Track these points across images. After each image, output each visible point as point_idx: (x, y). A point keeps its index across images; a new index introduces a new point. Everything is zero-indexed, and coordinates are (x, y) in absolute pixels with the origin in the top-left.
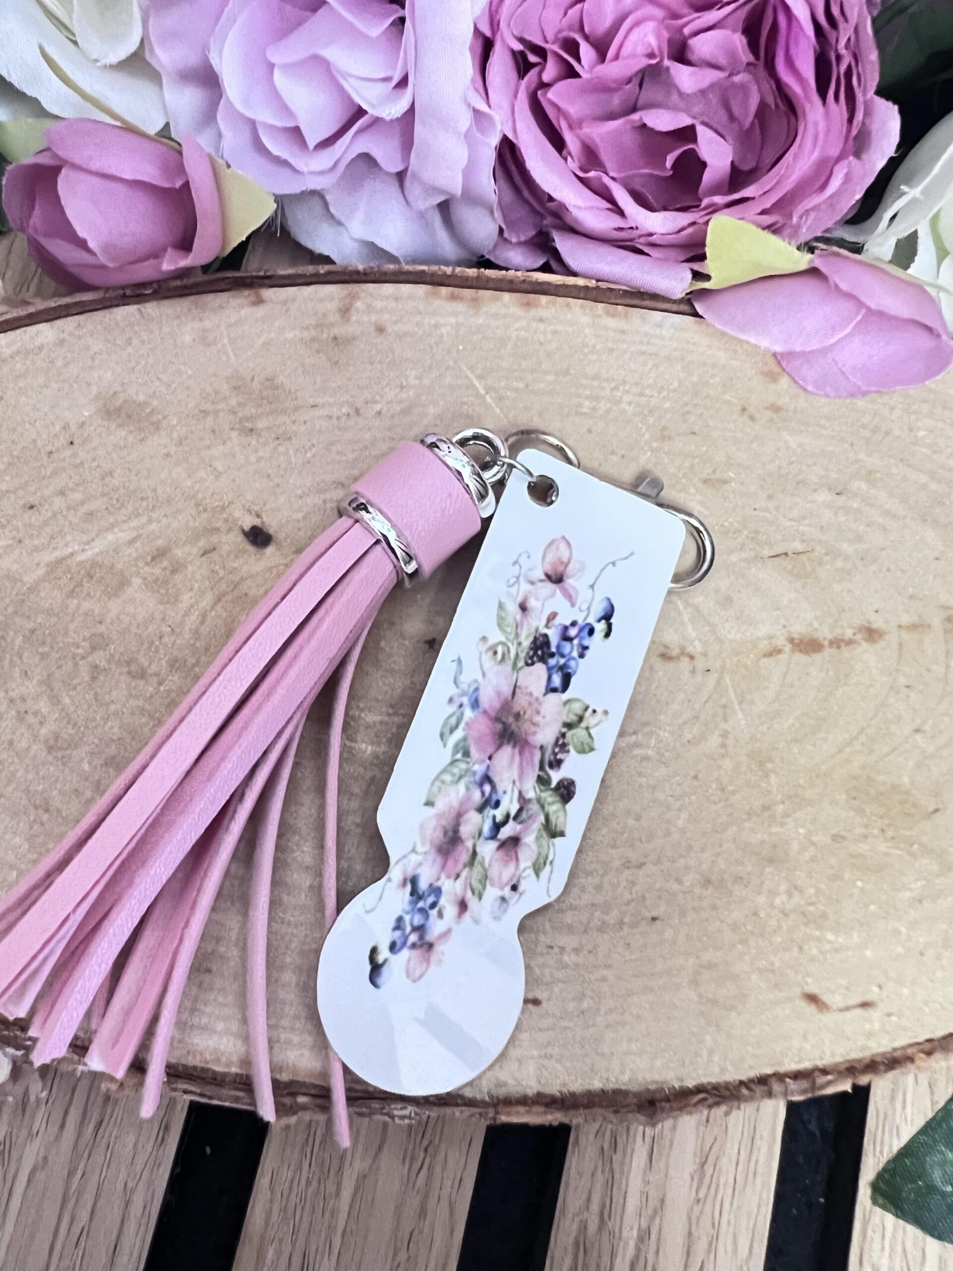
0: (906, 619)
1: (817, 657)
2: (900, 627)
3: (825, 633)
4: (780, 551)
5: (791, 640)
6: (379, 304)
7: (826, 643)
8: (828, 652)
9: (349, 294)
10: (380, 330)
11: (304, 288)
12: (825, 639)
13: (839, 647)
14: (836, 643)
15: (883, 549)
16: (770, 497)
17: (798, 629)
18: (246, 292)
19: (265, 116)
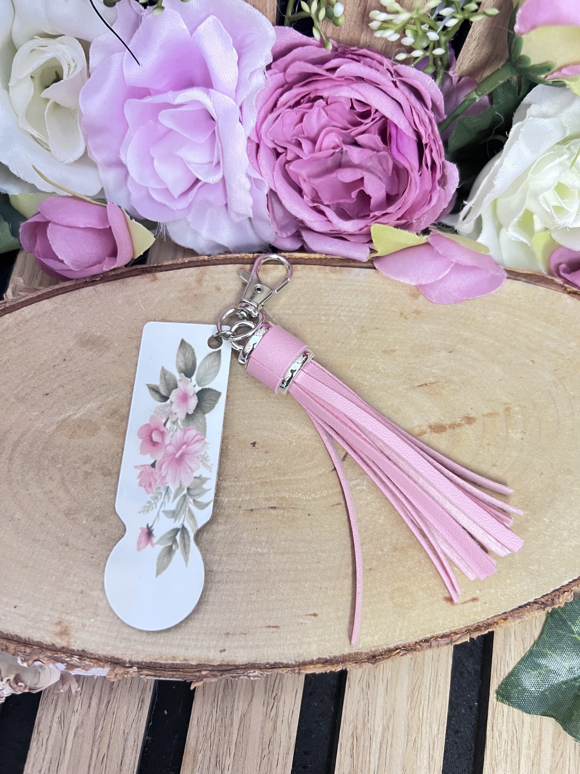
0: (486, 411)
1: (444, 434)
2: (484, 415)
3: (447, 422)
4: (423, 383)
5: (430, 427)
6: (216, 276)
7: (447, 427)
8: (449, 431)
9: (201, 272)
10: (218, 289)
11: (178, 270)
12: (447, 425)
13: (454, 428)
14: (453, 426)
15: (474, 377)
16: (417, 357)
17: (433, 421)
18: (148, 275)
19: (152, 184)
